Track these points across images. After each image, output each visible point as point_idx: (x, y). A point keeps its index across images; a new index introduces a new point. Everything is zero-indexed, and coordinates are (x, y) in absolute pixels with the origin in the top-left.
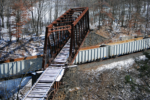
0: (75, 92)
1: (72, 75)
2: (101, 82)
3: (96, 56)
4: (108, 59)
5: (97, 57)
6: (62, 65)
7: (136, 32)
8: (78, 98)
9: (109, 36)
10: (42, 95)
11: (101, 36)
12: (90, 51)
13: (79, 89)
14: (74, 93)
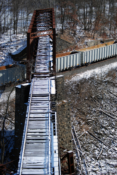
0: (63, 105)
1: (59, 87)
2: (79, 93)
3: (68, 64)
4: (81, 67)
5: (70, 65)
6: (46, 75)
7: (100, 36)
8: (65, 112)
9: (73, 41)
10: (45, 110)
11: (66, 41)
12: (62, 59)
13: (67, 102)
14: (62, 107)
